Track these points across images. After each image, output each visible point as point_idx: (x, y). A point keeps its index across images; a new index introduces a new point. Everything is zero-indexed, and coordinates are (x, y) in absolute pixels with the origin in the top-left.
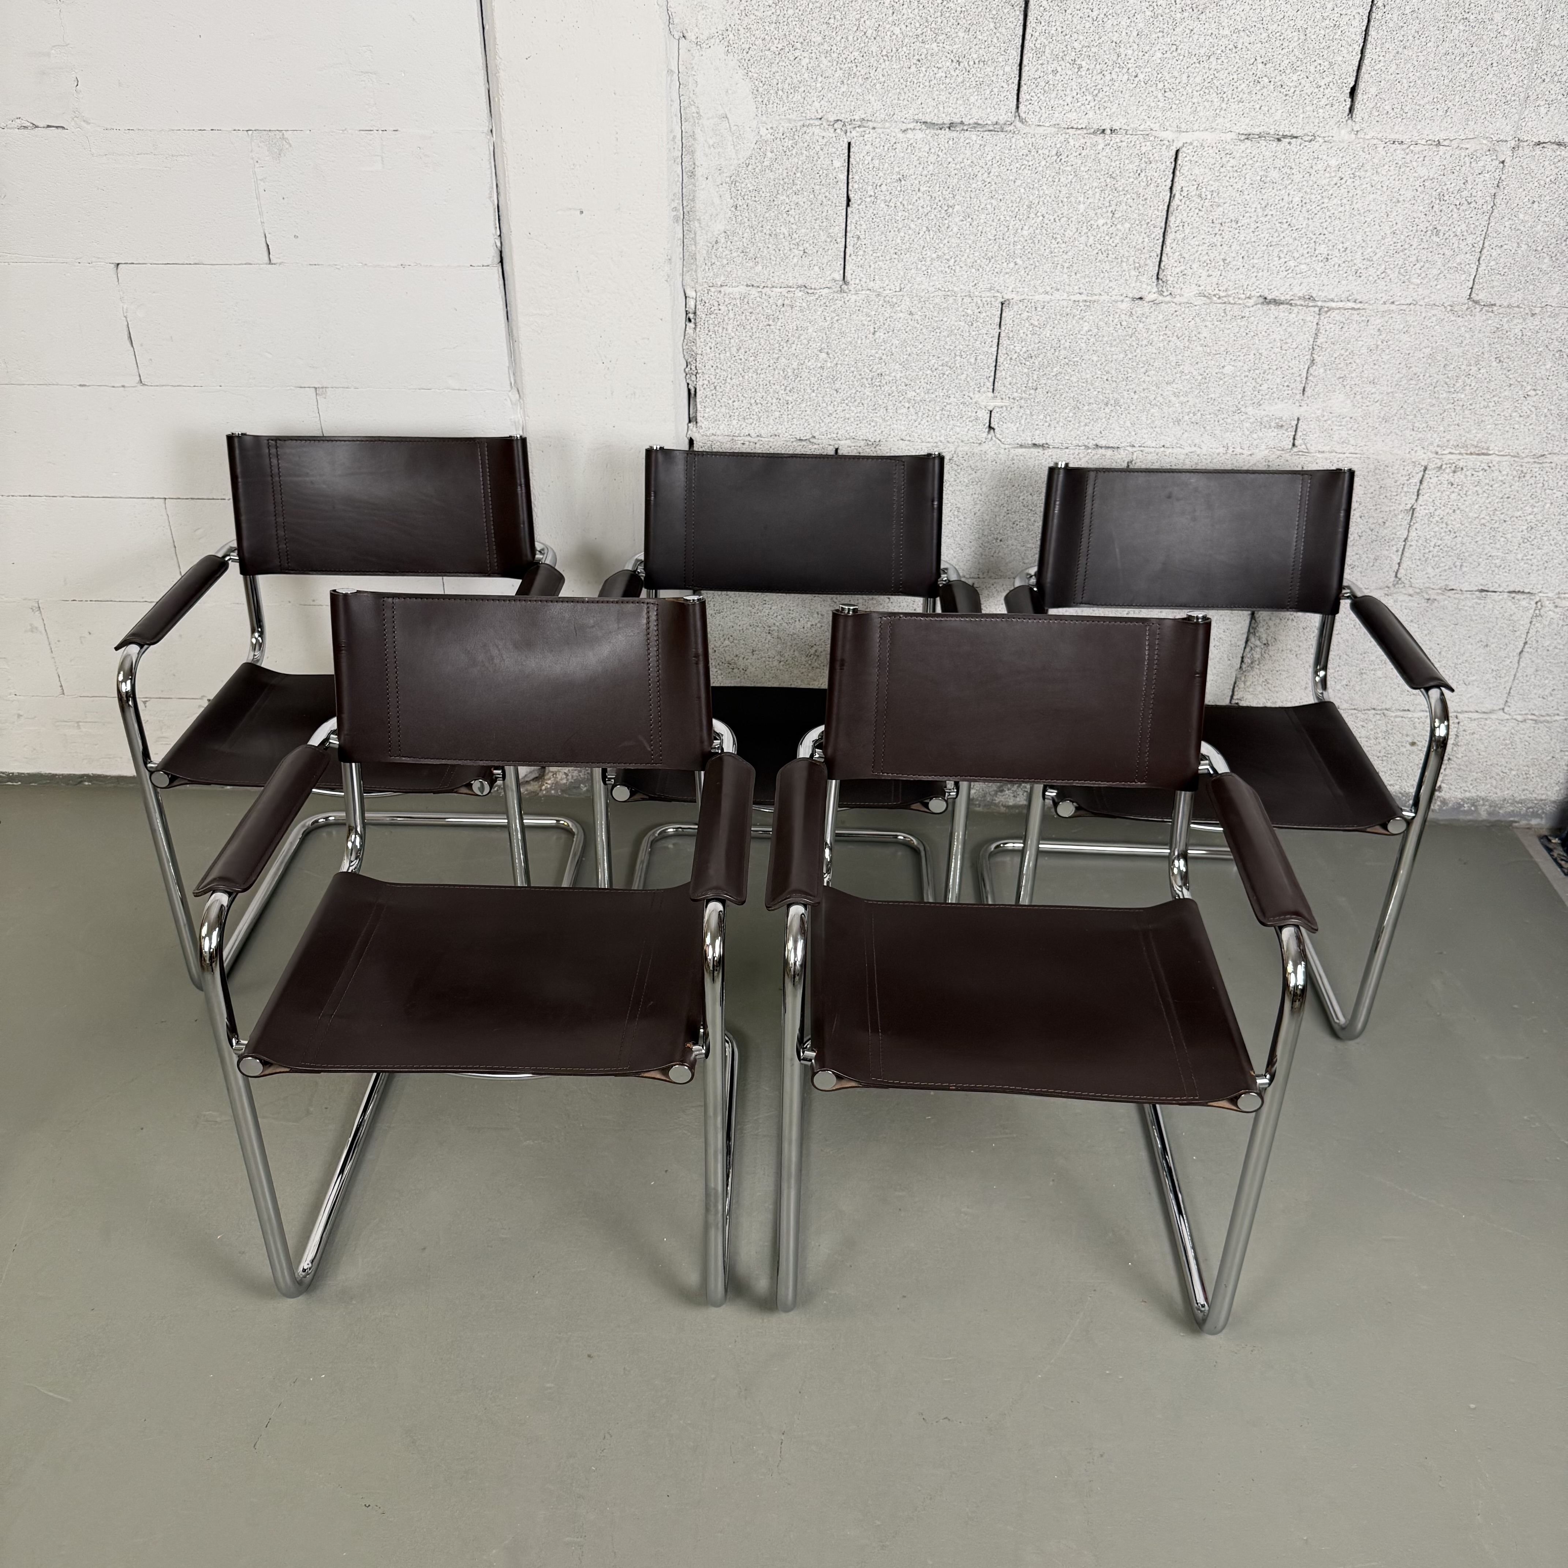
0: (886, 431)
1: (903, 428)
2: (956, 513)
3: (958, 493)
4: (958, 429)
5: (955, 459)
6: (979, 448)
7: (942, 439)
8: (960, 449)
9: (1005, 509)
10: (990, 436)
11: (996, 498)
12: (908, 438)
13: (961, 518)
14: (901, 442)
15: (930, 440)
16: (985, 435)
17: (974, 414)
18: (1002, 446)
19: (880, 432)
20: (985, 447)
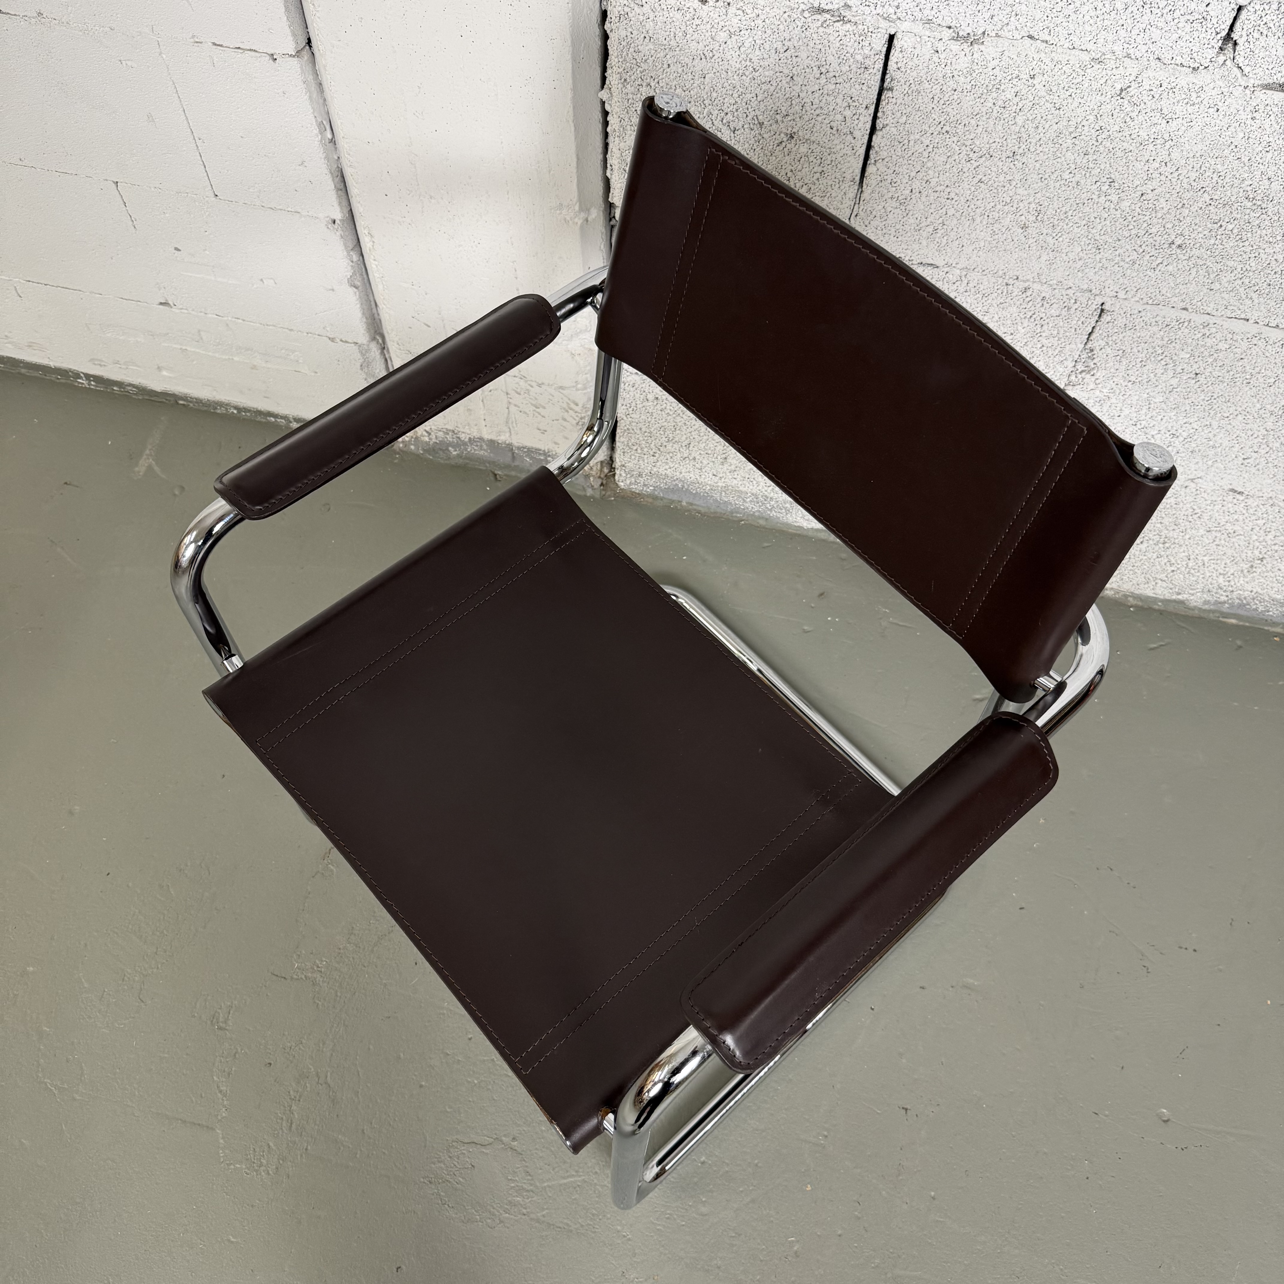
0: (1001, 17)
1: (1039, 15)
2: (1104, 188)
3: (1119, 154)
4: (1156, 34)
5: (1132, 91)
6: (1192, 78)
7: (1117, 48)
8: (1150, 73)
9: (1206, 197)
10: (1222, 58)
11: (1193, 175)
12: (1044, 36)
13: (1114, 198)
14: (1028, 41)
15: (1091, 46)
16: (1212, 53)
17: (1202, 7)
18: (1243, 82)
19: (987, 15)
20: (1203, 78)
